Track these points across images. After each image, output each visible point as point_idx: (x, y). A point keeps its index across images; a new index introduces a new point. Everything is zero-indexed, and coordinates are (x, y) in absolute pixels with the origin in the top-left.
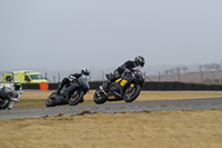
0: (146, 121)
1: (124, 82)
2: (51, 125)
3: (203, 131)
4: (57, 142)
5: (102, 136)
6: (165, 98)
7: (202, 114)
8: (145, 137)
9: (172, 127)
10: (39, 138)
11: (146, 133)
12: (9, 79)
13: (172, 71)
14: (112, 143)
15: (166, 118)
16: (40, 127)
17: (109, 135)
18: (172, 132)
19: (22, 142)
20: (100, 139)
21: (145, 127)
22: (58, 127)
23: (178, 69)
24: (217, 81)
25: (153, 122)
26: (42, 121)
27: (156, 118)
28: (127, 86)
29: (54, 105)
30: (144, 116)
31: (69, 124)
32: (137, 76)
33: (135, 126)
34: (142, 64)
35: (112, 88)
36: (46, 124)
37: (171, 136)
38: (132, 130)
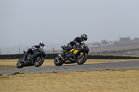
0: (55, 78)
1: (76, 52)
3: (90, 84)
5: (27, 88)
7: (89, 74)
8: (54, 88)
9: (71, 82)
11: (55, 86)
15: (67, 76)
17: (32, 87)
18: (71, 85)
20: (26, 90)
21: (54, 82)
24: (99, 53)
25: (59, 79)
28: (78, 54)
29: (21, 67)
30: (53, 75)
31: (6, 81)
32: (85, 47)
33: (48, 82)
34: (86, 39)
35: (68, 55)
37: (70, 87)
38: (46, 84)
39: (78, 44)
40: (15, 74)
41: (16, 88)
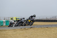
0: (47, 30)
1: (30, 21)
2: (23, 31)
4: (24, 35)
5: (36, 34)
6: (52, 24)
8: (47, 34)
9: (54, 31)
10: (20, 34)
11: (47, 33)
12: (12, 19)
13: (54, 17)
14: (38, 35)
15: (52, 29)
16: (20, 31)
17: (38, 33)
18: (54, 33)
19: (15, 35)
20: (35, 34)
22: (24, 31)
23: (55, 17)
25: (49, 30)
26: (20, 30)
27: (49, 29)
32: (33, 19)
36: (21, 31)
37: (53, 34)
38: (43, 32)
39: (31, 18)
40: (31, 28)
41: (31, 34)
